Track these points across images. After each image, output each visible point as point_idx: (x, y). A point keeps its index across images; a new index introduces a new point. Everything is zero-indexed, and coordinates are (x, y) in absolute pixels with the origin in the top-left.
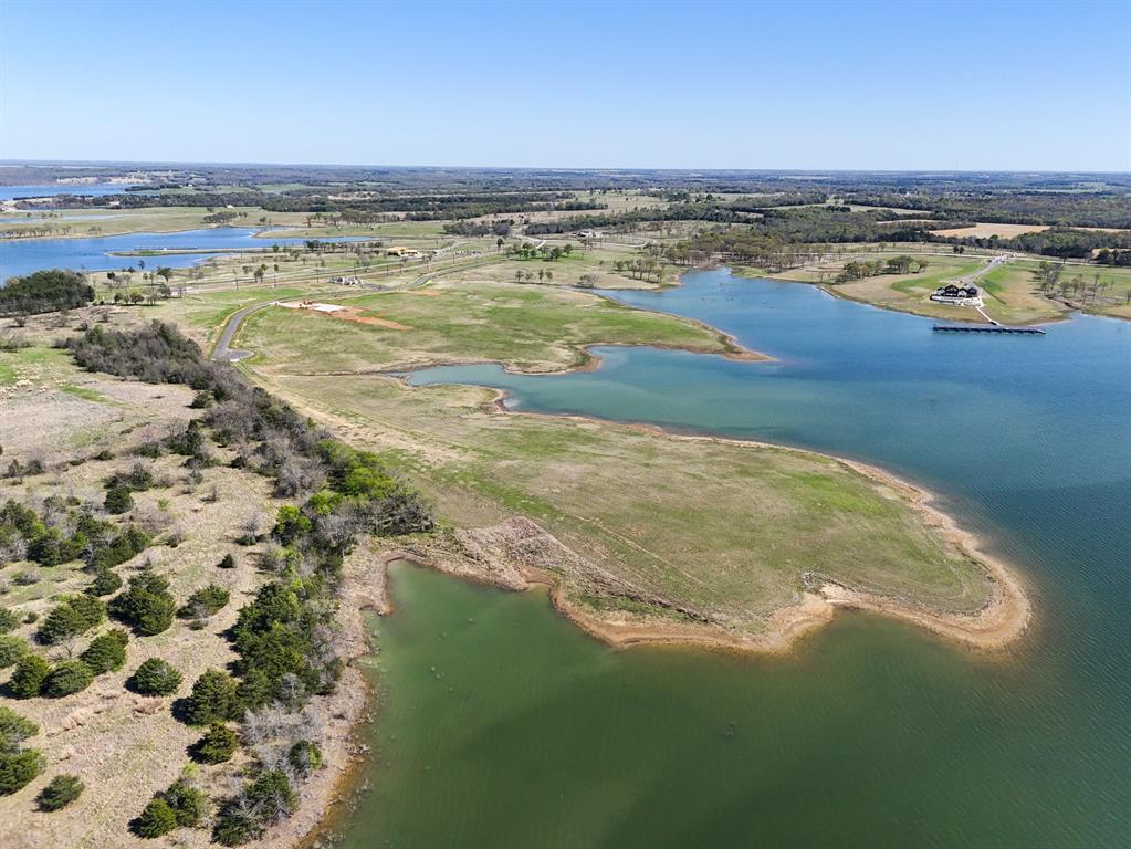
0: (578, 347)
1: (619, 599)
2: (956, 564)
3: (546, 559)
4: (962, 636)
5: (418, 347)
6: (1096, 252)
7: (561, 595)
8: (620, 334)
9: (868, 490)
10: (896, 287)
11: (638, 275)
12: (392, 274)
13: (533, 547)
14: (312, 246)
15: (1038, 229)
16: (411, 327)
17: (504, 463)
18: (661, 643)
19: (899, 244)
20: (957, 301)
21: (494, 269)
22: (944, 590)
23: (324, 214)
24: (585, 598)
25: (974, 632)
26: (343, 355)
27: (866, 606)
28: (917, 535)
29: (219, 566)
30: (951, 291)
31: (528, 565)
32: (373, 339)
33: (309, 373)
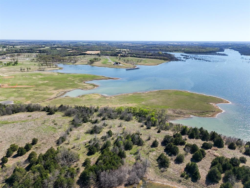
3: (184, 112)
6: (119, 55)
8: (84, 79)
9: (183, 92)
13: (179, 112)
15: (99, 52)
16: (34, 86)
20: (118, 65)
30: (116, 63)
31: (184, 114)
32: (32, 90)
33: (42, 101)
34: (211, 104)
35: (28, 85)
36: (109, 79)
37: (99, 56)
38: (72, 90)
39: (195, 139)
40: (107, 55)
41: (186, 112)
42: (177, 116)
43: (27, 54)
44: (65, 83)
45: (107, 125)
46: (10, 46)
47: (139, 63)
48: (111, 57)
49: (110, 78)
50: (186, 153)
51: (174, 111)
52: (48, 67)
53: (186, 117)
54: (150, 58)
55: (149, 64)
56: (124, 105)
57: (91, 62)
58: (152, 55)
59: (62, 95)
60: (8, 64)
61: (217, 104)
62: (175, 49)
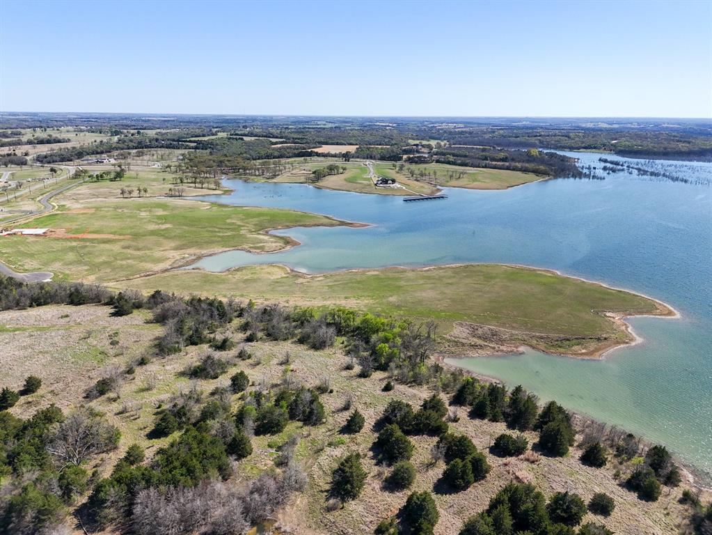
0: (261, 232)
1: (563, 342)
3: (503, 336)
6: (406, 157)
7: (543, 348)
8: (271, 222)
9: (538, 274)
13: (490, 333)
22: (635, 303)
24: (553, 346)
29: (384, 391)
30: (384, 181)
31: (502, 342)
32: (116, 248)
33: (124, 279)
34: (608, 314)
35: (114, 233)
36: (339, 225)
37: (346, 160)
38: (220, 251)
39: (486, 421)
40: (371, 158)
41: (512, 335)
42: (474, 346)
43: (161, 151)
44: (212, 232)
45: (249, 357)
46: (132, 131)
47: (454, 182)
48: (379, 162)
49: (342, 223)
50: (434, 461)
51: (475, 329)
52: (195, 187)
53: (502, 351)
54: (495, 167)
55: (483, 185)
56: (334, 302)
57: (318, 176)
58: (504, 160)
59: (188, 264)
60: (100, 178)
61: (628, 317)
62: (589, 141)
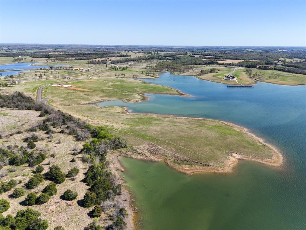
0: (141, 94)
1: (184, 162)
2: (261, 146)
3: (160, 152)
4: (270, 164)
5: (96, 96)
6: (258, 66)
7: (169, 162)
8: (151, 90)
9: (232, 129)
10: (214, 76)
11: (148, 74)
12: (79, 76)
13: (156, 150)
14: (51, 68)
15: (242, 61)
16: (92, 91)
17: (138, 127)
18: (200, 172)
19: (211, 65)
20: (231, 79)
21: (107, 73)
22: (261, 153)
23: (50, 58)
24: (175, 162)
25: (272, 163)
26: (76, 99)
27: (245, 158)
28: (248, 139)
29: (71, 162)
30: (229, 77)
31: (156, 154)
33: (68, 105)
37: (225, 67)
41: (165, 153)
44: (123, 92)
49: (179, 94)
51: (152, 147)
